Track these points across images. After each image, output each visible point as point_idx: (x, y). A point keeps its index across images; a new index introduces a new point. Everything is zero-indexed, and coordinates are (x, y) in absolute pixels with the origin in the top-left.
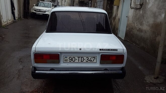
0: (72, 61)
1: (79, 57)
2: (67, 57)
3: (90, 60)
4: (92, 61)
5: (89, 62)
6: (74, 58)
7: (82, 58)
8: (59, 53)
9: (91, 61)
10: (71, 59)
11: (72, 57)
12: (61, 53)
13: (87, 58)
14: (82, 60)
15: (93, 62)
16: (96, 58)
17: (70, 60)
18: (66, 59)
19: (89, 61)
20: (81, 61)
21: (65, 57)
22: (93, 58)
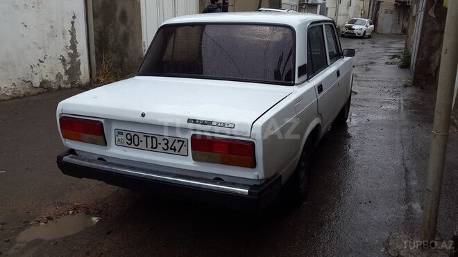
0: (133, 145)
1: (147, 137)
2: (122, 134)
3: (173, 148)
4: (178, 149)
5: (169, 151)
6: (136, 137)
7: (154, 139)
8: (102, 121)
9: (175, 150)
10: (131, 140)
11: (132, 134)
12: (108, 120)
13: (166, 142)
14: (154, 146)
15: (181, 153)
16: (185, 143)
17: (129, 142)
18: (120, 137)
19: (171, 149)
20: (152, 147)
21: (119, 133)
22: (179, 141)
